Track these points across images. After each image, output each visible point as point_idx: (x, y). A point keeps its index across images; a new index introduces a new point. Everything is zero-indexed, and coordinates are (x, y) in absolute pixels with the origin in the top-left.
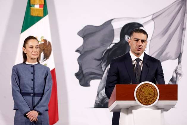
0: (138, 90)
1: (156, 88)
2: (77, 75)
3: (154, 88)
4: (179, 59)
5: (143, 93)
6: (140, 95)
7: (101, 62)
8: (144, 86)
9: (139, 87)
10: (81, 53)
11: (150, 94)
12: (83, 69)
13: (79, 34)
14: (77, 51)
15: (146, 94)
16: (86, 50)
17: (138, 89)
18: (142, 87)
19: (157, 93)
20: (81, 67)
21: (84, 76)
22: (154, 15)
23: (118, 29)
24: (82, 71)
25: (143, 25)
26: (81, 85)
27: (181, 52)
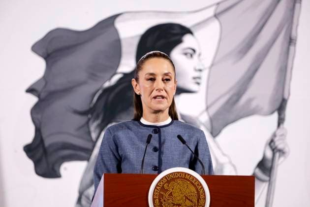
0: (158, 188)
1: (201, 185)
2: (29, 150)
3: (196, 184)
4: (280, 114)
5: (171, 194)
6: (162, 200)
7: (89, 120)
8: (173, 179)
9: (160, 181)
10: (39, 96)
11: (187, 198)
12: (44, 136)
13: (36, 48)
14: (30, 90)
15: (178, 197)
16: (52, 88)
17: (157, 185)
18: (168, 182)
19: (205, 195)
20: (38, 131)
21: (45, 151)
22: (220, 5)
23: (132, 38)
24: (42, 141)
25: (192, 30)
26: (38, 173)
27: (286, 96)
